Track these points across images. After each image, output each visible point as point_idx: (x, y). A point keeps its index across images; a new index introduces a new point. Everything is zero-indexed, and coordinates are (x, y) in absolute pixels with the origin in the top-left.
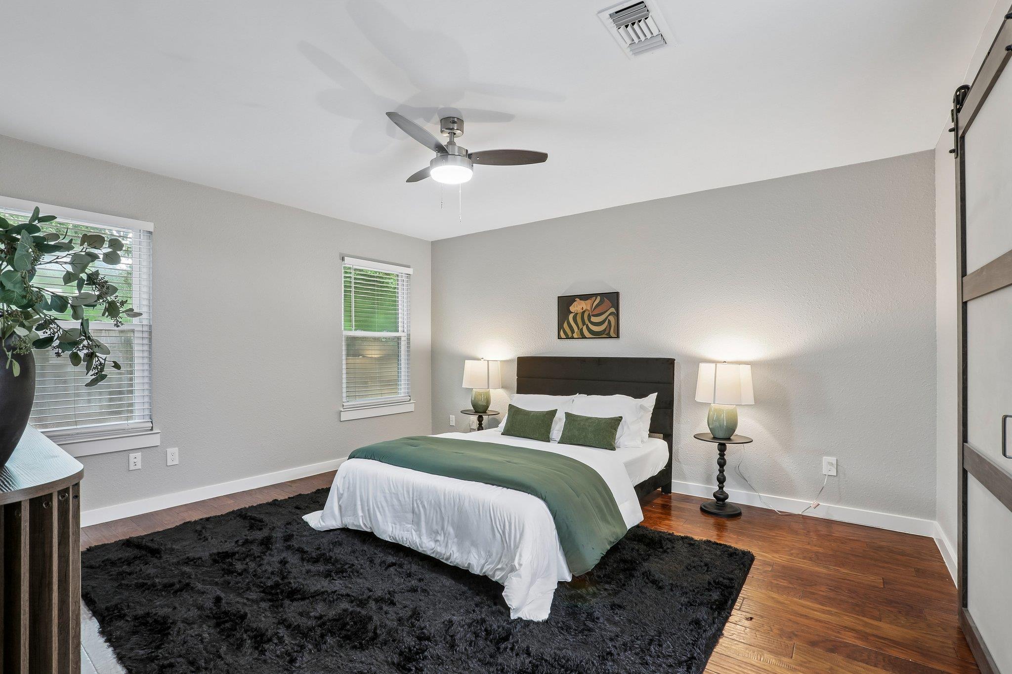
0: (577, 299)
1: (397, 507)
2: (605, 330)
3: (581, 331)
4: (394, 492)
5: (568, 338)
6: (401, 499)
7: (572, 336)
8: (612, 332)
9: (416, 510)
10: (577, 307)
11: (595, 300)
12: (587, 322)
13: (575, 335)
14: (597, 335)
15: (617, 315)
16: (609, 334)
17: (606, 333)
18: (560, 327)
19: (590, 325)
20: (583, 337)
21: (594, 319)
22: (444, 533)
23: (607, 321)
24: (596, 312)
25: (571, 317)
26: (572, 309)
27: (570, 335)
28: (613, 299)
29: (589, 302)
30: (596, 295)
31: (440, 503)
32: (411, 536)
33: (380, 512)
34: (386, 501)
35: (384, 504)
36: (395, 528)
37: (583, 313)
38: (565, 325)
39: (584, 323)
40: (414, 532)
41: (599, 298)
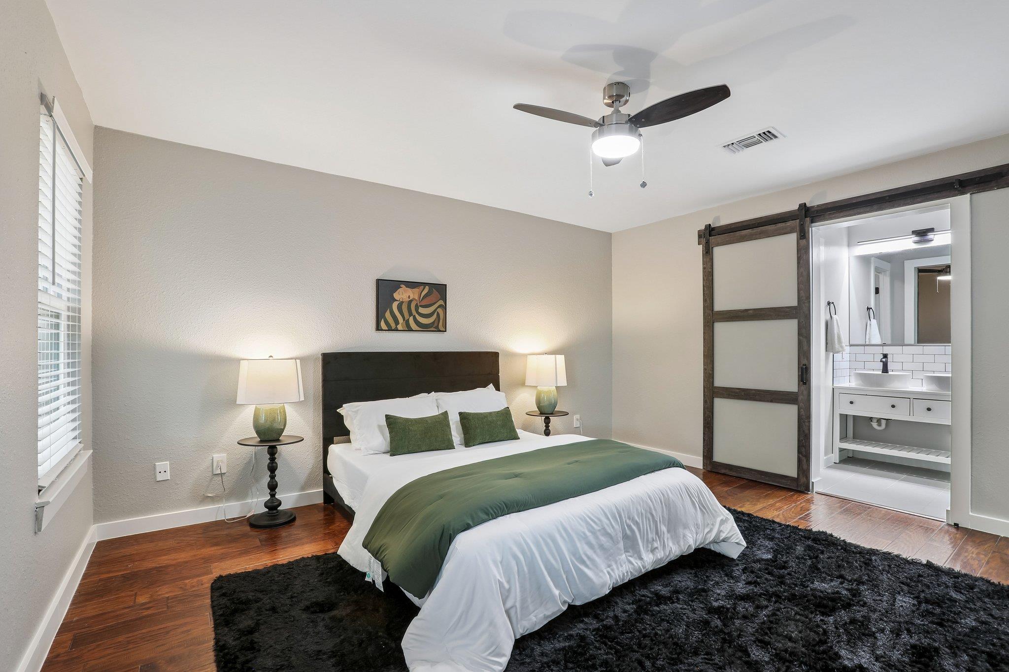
0: (402, 286)
1: (608, 544)
2: (434, 322)
3: (407, 323)
4: (598, 528)
5: (390, 329)
6: (610, 532)
7: (396, 327)
8: (438, 326)
9: (628, 532)
10: (402, 295)
11: (423, 289)
12: (414, 312)
13: (400, 327)
14: (425, 328)
15: (444, 308)
16: (437, 327)
17: (434, 326)
18: (379, 316)
19: (417, 316)
20: (409, 329)
21: (421, 310)
22: (659, 537)
23: (436, 313)
24: (423, 303)
25: (395, 306)
26: (396, 295)
27: (393, 325)
28: (440, 290)
29: (417, 290)
30: (425, 284)
31: (650, 508)
32: (631, 566)
33: (587, 566)
34: (591, 546)
35: (590, 552)
36: (613, 570)
37: (410, 302)
38: (388, 315)
39: (410, 314)
40: (631, 559)
41: (427, 288)
